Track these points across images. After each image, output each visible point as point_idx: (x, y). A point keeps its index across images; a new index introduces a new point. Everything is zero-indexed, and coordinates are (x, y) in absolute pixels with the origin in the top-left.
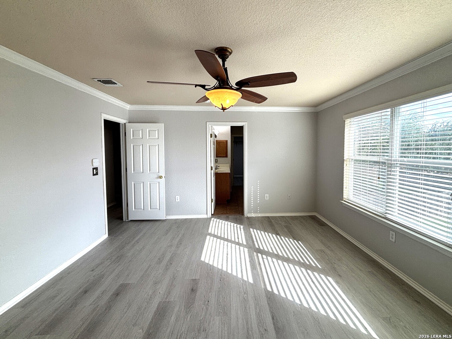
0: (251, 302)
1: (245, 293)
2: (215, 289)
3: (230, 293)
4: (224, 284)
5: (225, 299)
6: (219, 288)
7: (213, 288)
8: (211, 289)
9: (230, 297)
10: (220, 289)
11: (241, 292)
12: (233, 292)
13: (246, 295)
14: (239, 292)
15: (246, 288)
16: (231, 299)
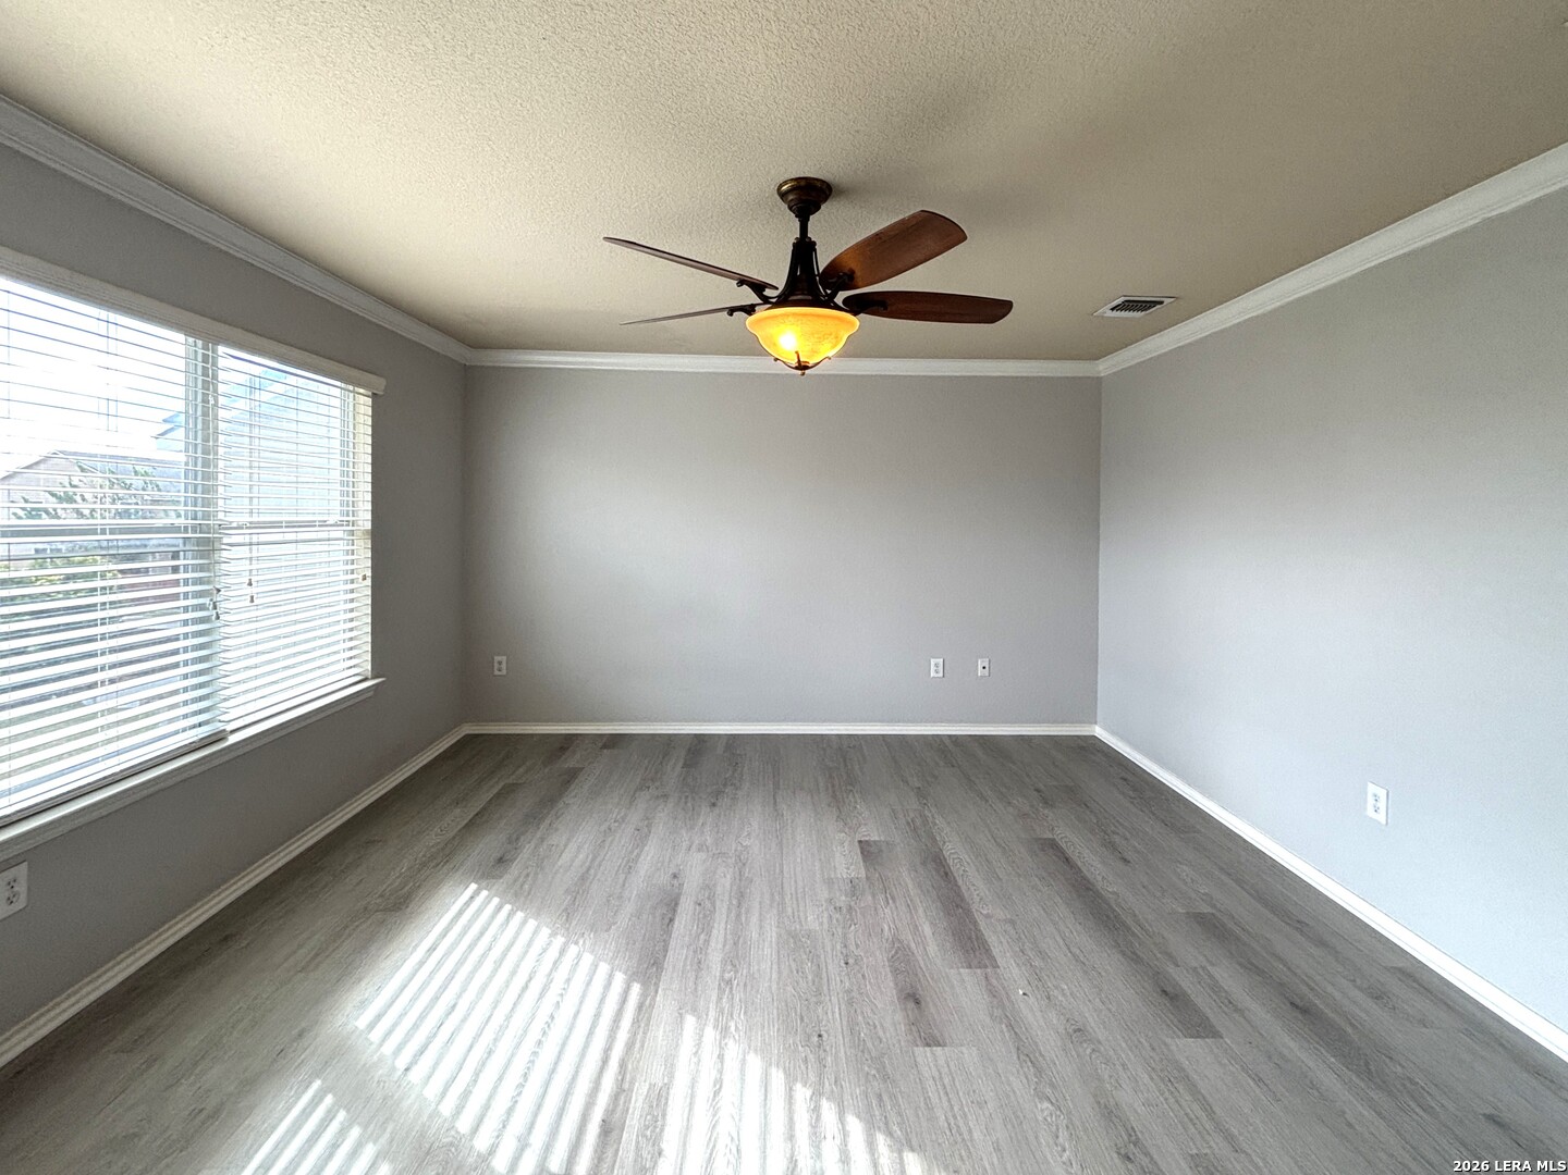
0: (715, 958)
1: (729, 982)
2: (834, 999)
3: (778, 984)
4: (802, 1019)
5: (794, 966)
6: (818, 1003)
7: (843, 1007)
8: (850, 1002)
9: (780, 972)
10: (814, 999)
11: (742, 984)
12: (770, 987)
13: (727, 976)
14: (749, 988)
15: (720, 999)
16: (775, 966)
